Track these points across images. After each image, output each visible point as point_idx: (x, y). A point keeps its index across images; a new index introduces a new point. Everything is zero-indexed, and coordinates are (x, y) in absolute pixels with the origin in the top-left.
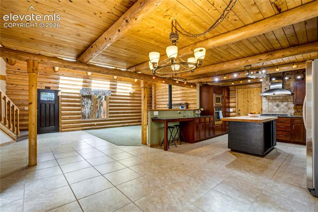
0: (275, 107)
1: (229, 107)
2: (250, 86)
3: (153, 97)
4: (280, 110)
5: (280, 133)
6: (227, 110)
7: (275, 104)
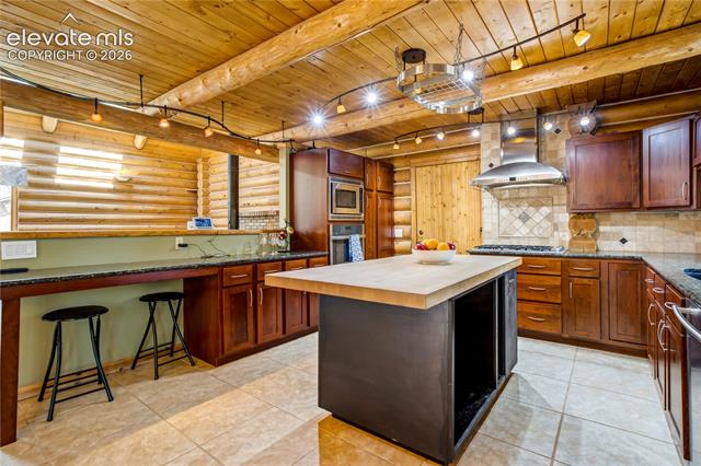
0: (518, 223)
1: (392, 223)
2: (451, 155)
3: (200, 194)
4: (531, 231)
5: (530, 308)
6: (387, 232)
7: (517, 212)
